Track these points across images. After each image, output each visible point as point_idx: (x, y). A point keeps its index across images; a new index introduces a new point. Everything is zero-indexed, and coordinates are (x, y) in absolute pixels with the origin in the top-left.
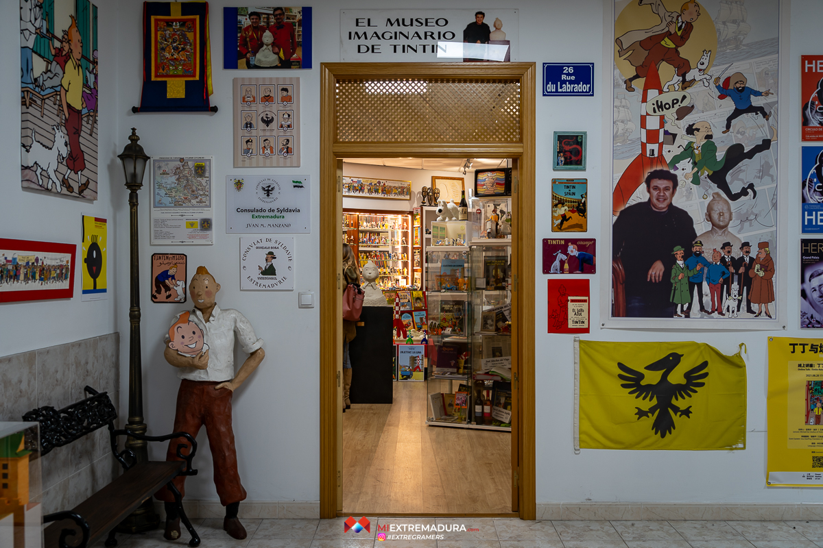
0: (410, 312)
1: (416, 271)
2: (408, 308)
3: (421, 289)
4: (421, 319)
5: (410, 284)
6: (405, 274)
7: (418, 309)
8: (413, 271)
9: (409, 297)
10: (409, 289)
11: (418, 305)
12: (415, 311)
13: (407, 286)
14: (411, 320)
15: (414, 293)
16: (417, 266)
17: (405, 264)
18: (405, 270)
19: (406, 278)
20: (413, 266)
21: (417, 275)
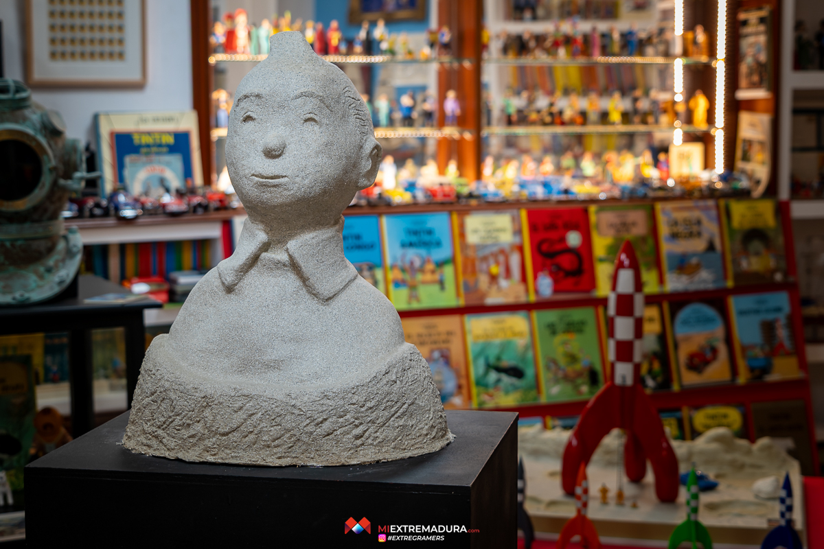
0: (716, 300)
1: (750, 105)
2: (705, 279)
3: (772, 189)
4: (768, 328)
5: (720, 167)
6: (700, 123)
7: (751, 284)
8: (735, 107)
9: (710, 228)
10: (710, 193)
11: (754, 263)
12: (739, 290)
13: (704, 176)
14: (718, 330)
15: (739, 210)
16: (753, 86)
17: (700, 79)
18: (701, 103)
19: (705, 139)
20: (733, 83)
21: (753, 127)
